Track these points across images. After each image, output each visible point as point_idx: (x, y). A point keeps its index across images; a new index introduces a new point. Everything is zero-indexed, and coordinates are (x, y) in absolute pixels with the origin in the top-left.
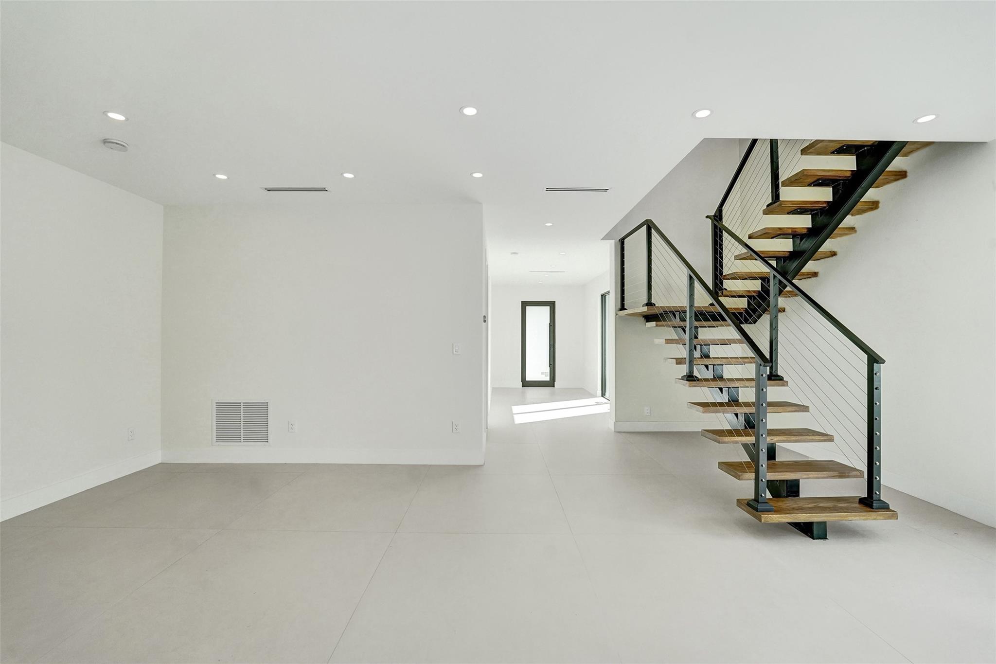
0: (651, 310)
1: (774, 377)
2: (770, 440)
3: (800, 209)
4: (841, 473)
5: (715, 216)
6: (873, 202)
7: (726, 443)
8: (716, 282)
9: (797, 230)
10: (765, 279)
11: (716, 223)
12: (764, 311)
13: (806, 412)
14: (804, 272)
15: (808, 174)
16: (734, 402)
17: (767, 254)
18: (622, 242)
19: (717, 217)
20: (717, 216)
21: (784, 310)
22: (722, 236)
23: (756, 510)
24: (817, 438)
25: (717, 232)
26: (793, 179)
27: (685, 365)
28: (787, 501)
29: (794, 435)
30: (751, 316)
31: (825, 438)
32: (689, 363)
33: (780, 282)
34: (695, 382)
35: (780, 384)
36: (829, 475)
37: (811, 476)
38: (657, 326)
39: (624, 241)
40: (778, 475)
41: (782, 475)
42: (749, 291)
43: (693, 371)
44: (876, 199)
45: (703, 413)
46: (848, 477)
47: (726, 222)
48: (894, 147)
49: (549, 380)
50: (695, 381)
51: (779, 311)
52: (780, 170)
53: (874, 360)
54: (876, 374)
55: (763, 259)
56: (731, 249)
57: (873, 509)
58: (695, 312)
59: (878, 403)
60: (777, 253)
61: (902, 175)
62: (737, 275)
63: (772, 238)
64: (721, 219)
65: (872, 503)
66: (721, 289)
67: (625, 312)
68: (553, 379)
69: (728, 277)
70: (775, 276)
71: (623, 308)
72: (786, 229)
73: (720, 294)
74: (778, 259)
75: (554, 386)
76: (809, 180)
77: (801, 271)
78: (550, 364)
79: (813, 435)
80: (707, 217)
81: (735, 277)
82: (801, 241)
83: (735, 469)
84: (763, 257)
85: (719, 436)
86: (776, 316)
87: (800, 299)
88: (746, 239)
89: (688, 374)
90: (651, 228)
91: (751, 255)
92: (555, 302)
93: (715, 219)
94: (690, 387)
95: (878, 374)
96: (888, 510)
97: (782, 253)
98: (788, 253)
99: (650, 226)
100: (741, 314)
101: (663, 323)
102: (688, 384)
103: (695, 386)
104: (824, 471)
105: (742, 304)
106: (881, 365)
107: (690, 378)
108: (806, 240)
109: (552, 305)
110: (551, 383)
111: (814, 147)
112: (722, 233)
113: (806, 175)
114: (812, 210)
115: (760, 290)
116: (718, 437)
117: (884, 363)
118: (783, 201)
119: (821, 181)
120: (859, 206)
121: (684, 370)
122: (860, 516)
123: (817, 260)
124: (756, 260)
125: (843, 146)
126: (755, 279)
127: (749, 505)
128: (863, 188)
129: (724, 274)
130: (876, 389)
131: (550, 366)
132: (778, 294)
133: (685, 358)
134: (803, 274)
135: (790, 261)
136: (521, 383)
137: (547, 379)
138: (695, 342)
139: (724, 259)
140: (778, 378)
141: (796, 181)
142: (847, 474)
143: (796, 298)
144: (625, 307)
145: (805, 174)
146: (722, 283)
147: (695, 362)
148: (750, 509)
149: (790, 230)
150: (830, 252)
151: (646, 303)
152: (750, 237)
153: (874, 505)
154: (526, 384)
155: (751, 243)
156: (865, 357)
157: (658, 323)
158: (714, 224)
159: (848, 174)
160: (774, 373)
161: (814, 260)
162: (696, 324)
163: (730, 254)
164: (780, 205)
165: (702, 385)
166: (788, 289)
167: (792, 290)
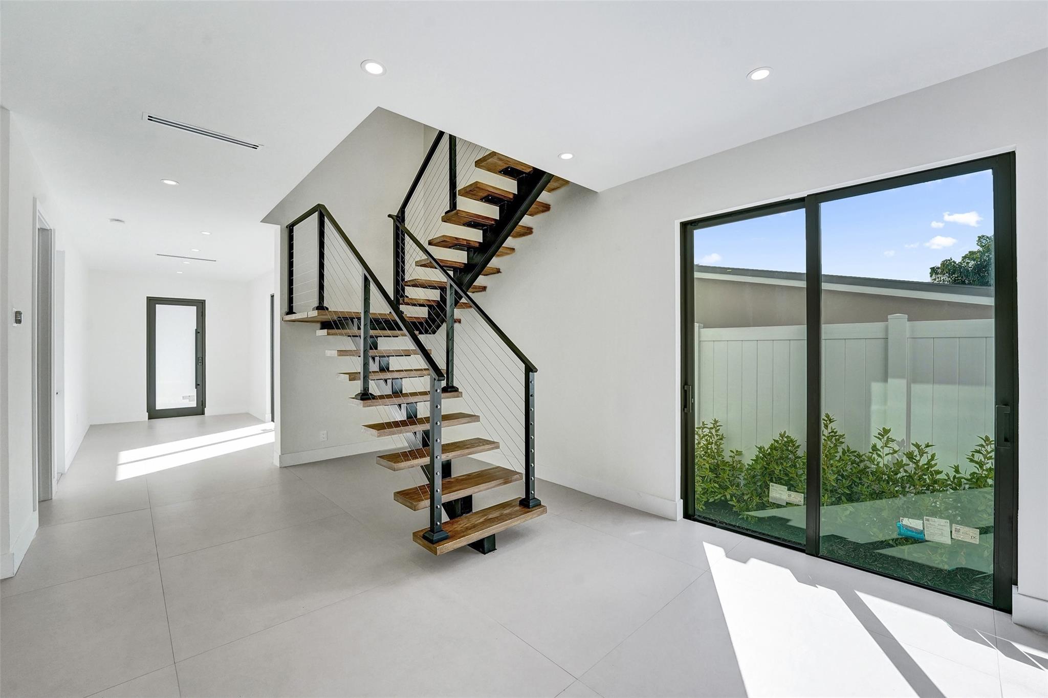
0: (322, 315)
1: (450, 389)
2: (444, 457)
3: (474, 222)
4: (506, 479)
5: (397, 216)
6: (528, 227)
7: (402, 469)
8: (397, 288)
9: (471, 243)
10: (443, 289)
11: (399, 225)
12: (443, 321)
13: (478, 421)
14: (476, 286)
15: (480, 186)
16: (412, 419)
17: (445, 263)
18: (290, 228)
19: (399, 219)
20: (399, 217)
21: (460, 322)
22: (404, 239)
23: (432, 542)
24: (487, 447)
25: (399, 234)
26: (468, 190)
27: (359, 382)
28: (462, 520)
29: (468, 448)
30: (430, 326)
31: (493, 446)
32: (364, 378)
33: (456, 292)
34: (370, 401)
35: (456, 396)
36: (497, 484)
37: (482, 488)
38: (328, 334)
39: (293, 229)
40: (453, 495)
41: (457, 494)
42: (429, 300)
43: (368, 388)
44: (530, 225)
45: (378, 437)
46: (511, 482)
47: (408, 225)
48: (544, 179)
49: (195, 406)
50: (369, 399)
51: (455, 322)
52: (457, 178)
53: (530, 369)
54: (531, 382)
55: (441, 267)
56: (412, 254)
57: (530, 508)
58: (371, 320)
59: (532, 409)
60: (454, 263)
61: (546, 208)
62: (417, 282)
63: (450, 248)
64: (403, 220)
65: (529, 502)
66: (402, 296)
67: (292, 317)
68: (202, 405)
69: (409, 283)
70: (451, 286)
71: (291, 311)
72: (461, 240)
73: (401, 301)
74: (455, 269)
75: (203, 413)
76: (481, 194)
77: (474, 284)
78: (197, 385)
79: (484, 445)
80: (390, 216)
81: (416, 284)
82: (474, 254)
83: (411, 498)
84: (443, 266)
85: (395, 462)
86: (452, 327)
87: (473, 311)
88: (426, 245)
89: (362, 392)
90: (324, 216)
91: (431, 262)
92: (205, 301)
93: (397, 220)
94: (365, 407)
95: (532, 382)
96: (539, 507)
97: (459, 264)
98: (463, 265)
99: (322, 212)
100: (421, 323)
101: (335, 331)
102: (362, 404)
103: (370, 406)
104: (493, 481)
105: (422, 313)
106: (535, 373)
107: (365, 396)
108: (478, 254)
109: (200, 305)
110: (199, 410)
111: (486, 161)
112: (404, 236)
113: (479, 188)
114: (483, 225)
115: (439, 300)
116: (393, 464)
117: (536, 372)
118: (459, 210)
119: (491, 198)
120: (517, 229)
121: (357, 387)
122: (520, 519)
123: (487, 275)
124: (436, 268)
125: (508, 167)
126: (434, 288)
127: (424, 537)
128: (521, 211)
129: (406, 280)
130: (531, 396)
131: (196, 388)
132: (454, 304)
133: (360, 373)
134: (476, 287)
135: (465, 273)
136: (147, 413)
137: (193, 404)
138: (372, 353)
139: (406, 263)
140: (453, 389)
141: (471, 192)
142: (510, 479)
143: (470, 310)
144: (294, 311)
145: (478, 186)
146: (403, 290)
147: (370, 377)
148: (426, 542)
149: (465, 241)
150: (497, 269)
151: (316, 306)
152: (430, 243)
153: (531, 504)
154: (154, 414)
155: (431, 249)
156: (522, 366)
157: (330, 331)
158: (396, 225)
159: (511, 196)
160: (450, 385)
161: (484, 275)
162: (372, 332)
163: (412, 259)
164: (457, 213)
165: (377, 404)
166: (464, 300)
167: (467, 302)
